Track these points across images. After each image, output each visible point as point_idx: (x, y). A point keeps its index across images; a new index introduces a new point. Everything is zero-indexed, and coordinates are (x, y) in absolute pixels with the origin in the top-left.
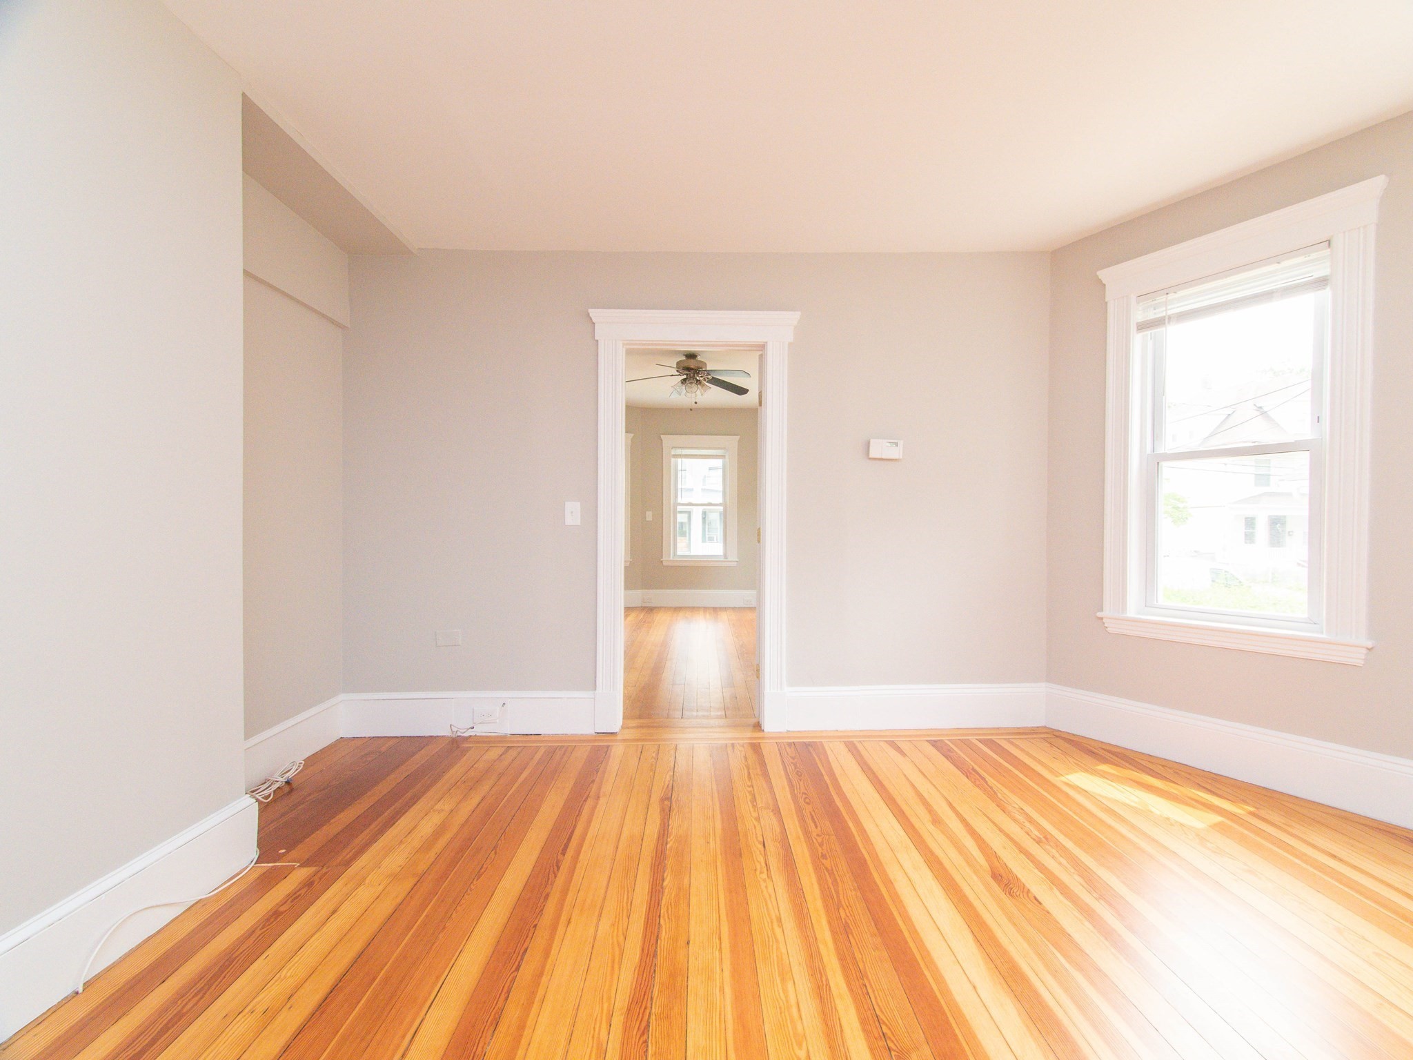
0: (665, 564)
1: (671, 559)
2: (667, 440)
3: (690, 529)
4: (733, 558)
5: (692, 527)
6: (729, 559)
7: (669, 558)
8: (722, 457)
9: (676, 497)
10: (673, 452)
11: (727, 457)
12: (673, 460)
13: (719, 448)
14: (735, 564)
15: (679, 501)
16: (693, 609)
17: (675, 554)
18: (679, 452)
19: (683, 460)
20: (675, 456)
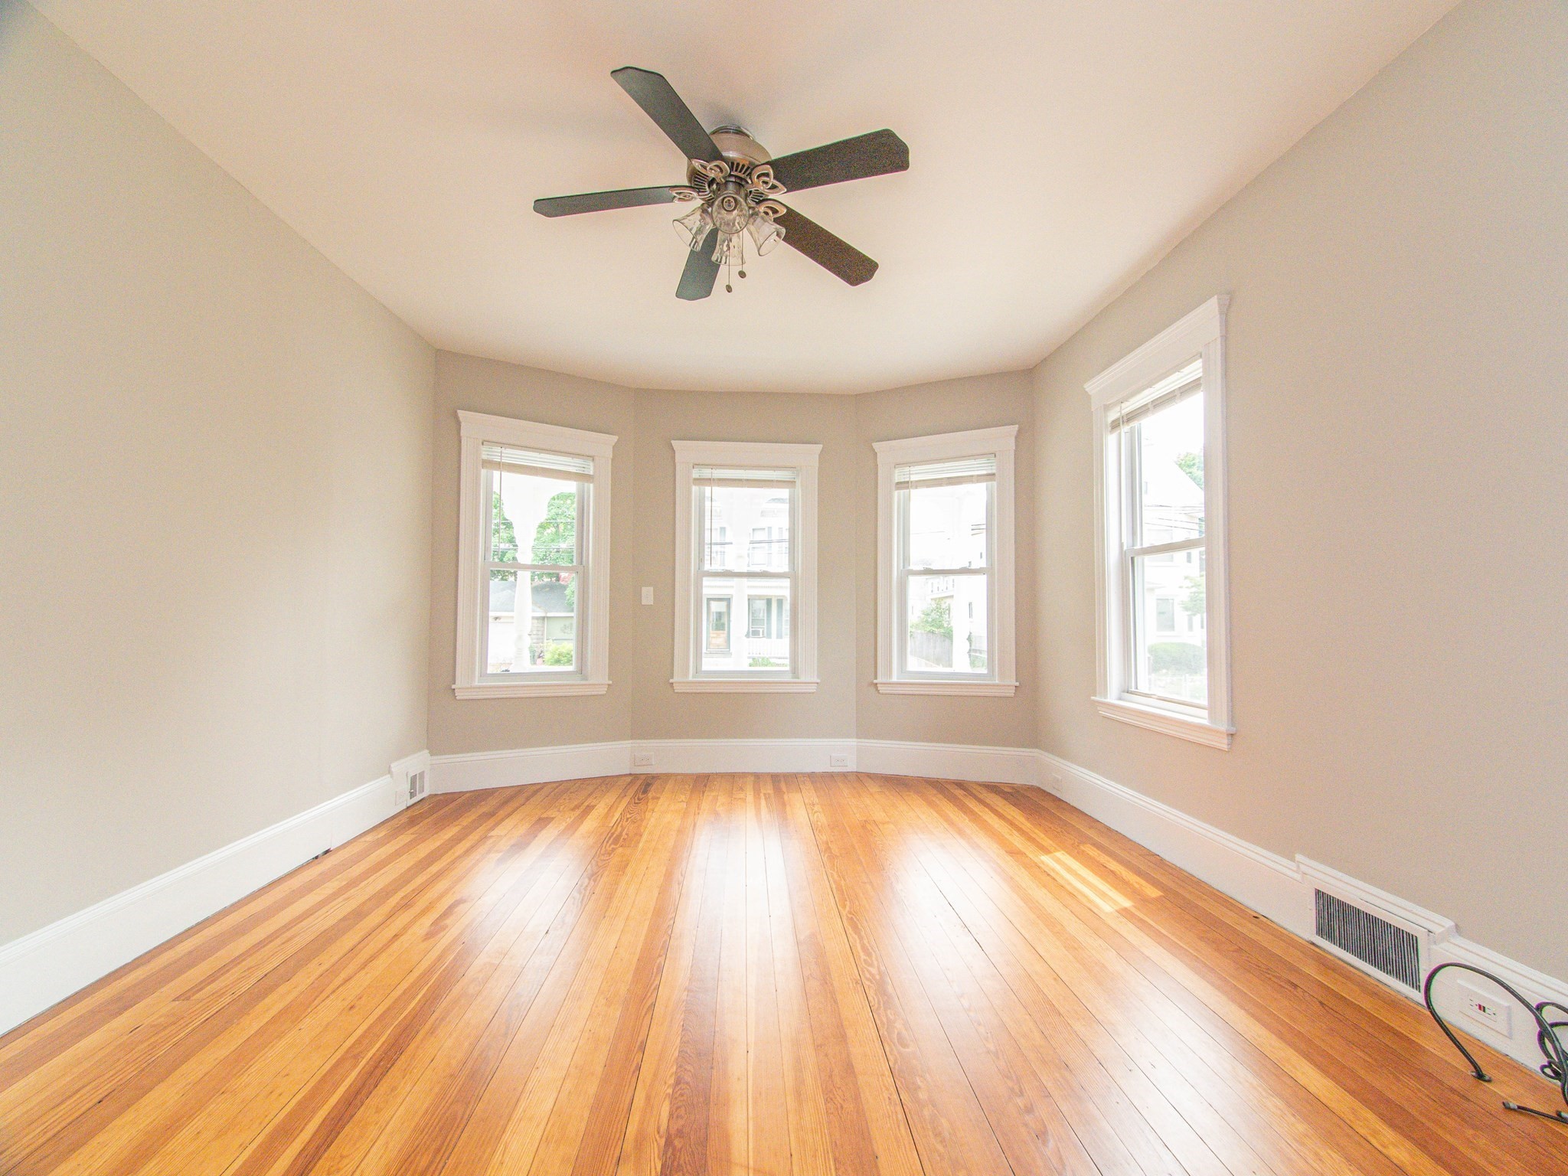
0: (678, 689)
1: (690, 678)
2: (685, 451)
3: (729, 621)
4: (810, 676)
5: (732, 618)
6: (803, 679)
7: (684, 677)
8: (790, 483)
9: (701, 560)
10: (696, 474)
11: (798, 483)
12: (695, 489)
13: (785, 468)
14: (813, 689)
15: (707, 567)
16: (733, 781)
17: (697, 670)
18: (707, 473)
19: (716, 489)
20: (701, 481)
